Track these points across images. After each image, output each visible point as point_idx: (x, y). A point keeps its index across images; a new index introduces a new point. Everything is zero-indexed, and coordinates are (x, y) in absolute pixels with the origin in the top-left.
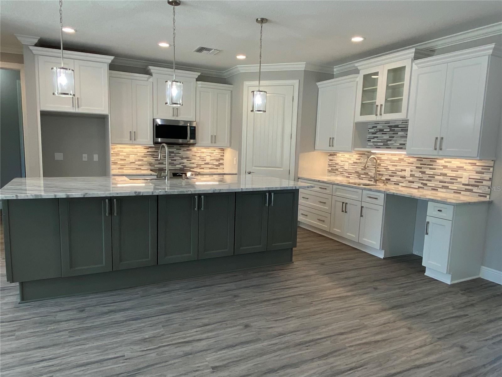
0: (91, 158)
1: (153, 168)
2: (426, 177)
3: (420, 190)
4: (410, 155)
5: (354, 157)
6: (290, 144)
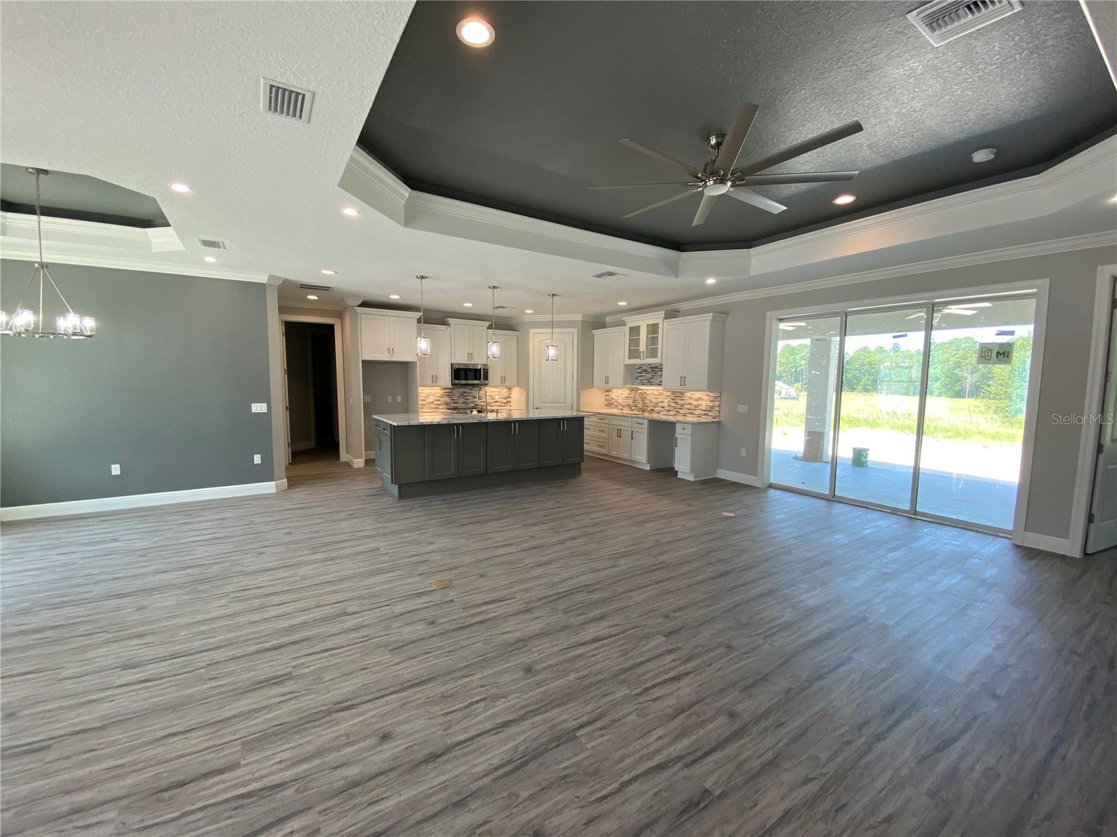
0: (394, 399)
1: (448, 407)
2: (678, 406)
4: (665, 389)
5: (626, 393)
6: (572, 382)
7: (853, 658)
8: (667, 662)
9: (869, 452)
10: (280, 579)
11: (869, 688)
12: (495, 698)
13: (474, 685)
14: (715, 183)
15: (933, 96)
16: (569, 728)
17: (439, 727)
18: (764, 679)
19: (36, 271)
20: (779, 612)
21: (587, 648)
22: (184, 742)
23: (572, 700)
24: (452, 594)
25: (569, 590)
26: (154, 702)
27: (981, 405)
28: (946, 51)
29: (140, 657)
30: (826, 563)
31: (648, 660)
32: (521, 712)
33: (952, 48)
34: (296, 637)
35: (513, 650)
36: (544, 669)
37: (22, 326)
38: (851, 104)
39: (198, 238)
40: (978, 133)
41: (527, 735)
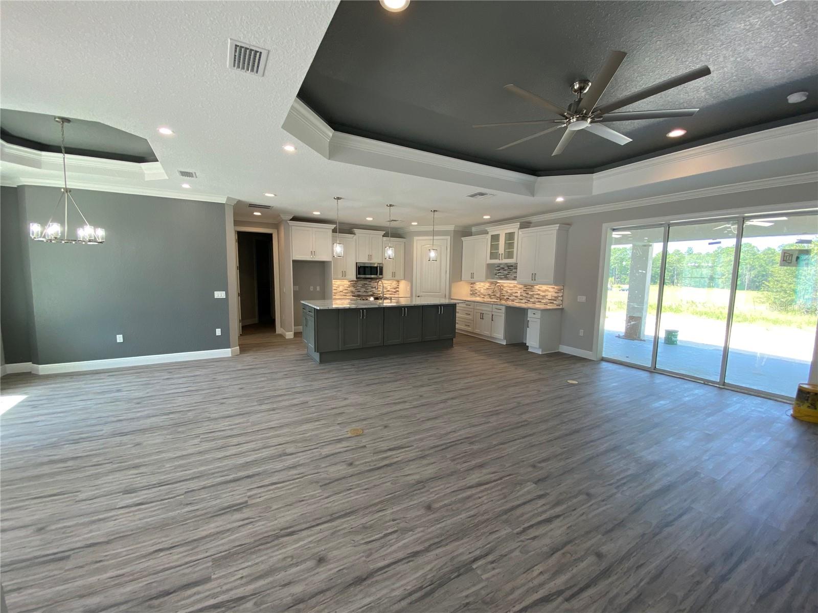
0: (315, 288)
1: (354, 295)
2: (529, 296)
3: (526, 304)
4: (519, 283)
5: (487, 285)
6: (445, 277)
7: (692, 508)
8: (539, 505)
9: (678, 333)
10: (237, 424)
11: (710, 535)
12: (405, 531)
13: (388, 518)
14: (577, 120)
15: (765, 47)
16: (466, 560)
17: (362, 554)
18: (621, 524)
19: (62, 196)
20: (624, 465)
21: (474, 491)
22: (168, 557)
23: (467, 535)
24: (364, 441)
25: (453, 442)
26: (146, 522)
27: (762, 296)
28: (782, 9)
29: (136, 484)
30: (656, 425)
31: (524, 504)
32: (427, 544)
33: (788, 6)
34: (250, 472)
35: (415, 490)
36: (441, 507)
37: (52, 235)
38: (696, 53)
39: (178, 170)
40: (796, 78)
41: (433, 565)
